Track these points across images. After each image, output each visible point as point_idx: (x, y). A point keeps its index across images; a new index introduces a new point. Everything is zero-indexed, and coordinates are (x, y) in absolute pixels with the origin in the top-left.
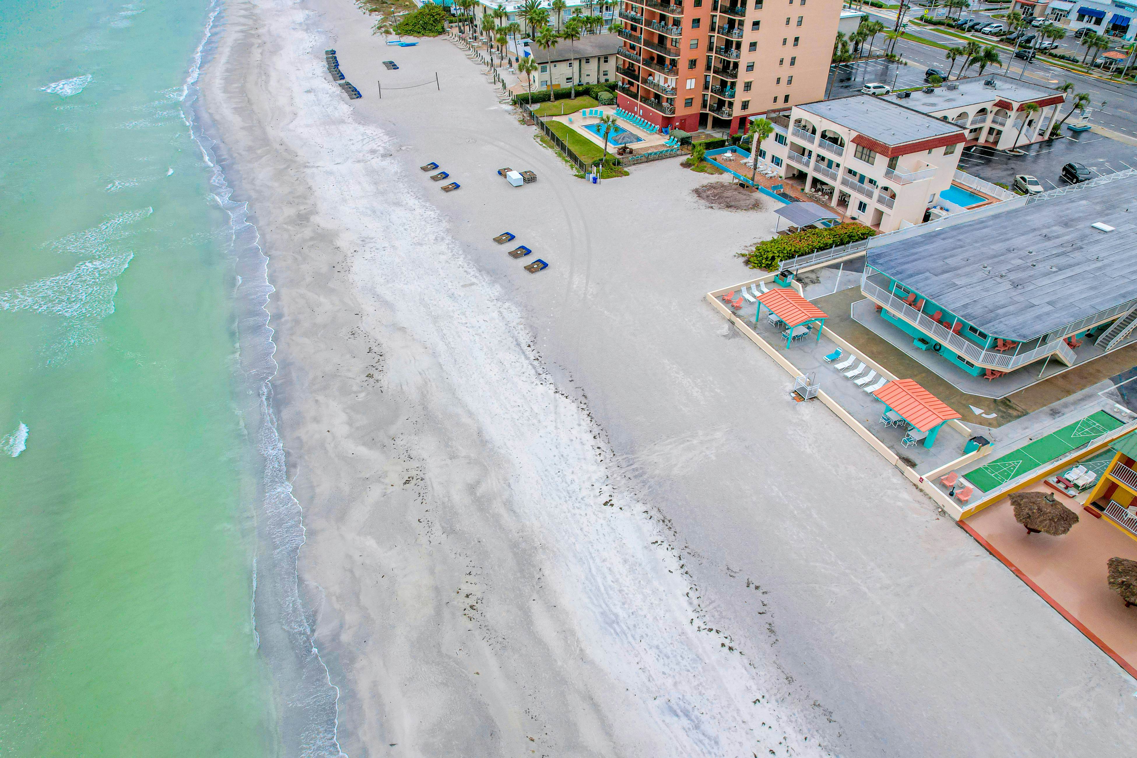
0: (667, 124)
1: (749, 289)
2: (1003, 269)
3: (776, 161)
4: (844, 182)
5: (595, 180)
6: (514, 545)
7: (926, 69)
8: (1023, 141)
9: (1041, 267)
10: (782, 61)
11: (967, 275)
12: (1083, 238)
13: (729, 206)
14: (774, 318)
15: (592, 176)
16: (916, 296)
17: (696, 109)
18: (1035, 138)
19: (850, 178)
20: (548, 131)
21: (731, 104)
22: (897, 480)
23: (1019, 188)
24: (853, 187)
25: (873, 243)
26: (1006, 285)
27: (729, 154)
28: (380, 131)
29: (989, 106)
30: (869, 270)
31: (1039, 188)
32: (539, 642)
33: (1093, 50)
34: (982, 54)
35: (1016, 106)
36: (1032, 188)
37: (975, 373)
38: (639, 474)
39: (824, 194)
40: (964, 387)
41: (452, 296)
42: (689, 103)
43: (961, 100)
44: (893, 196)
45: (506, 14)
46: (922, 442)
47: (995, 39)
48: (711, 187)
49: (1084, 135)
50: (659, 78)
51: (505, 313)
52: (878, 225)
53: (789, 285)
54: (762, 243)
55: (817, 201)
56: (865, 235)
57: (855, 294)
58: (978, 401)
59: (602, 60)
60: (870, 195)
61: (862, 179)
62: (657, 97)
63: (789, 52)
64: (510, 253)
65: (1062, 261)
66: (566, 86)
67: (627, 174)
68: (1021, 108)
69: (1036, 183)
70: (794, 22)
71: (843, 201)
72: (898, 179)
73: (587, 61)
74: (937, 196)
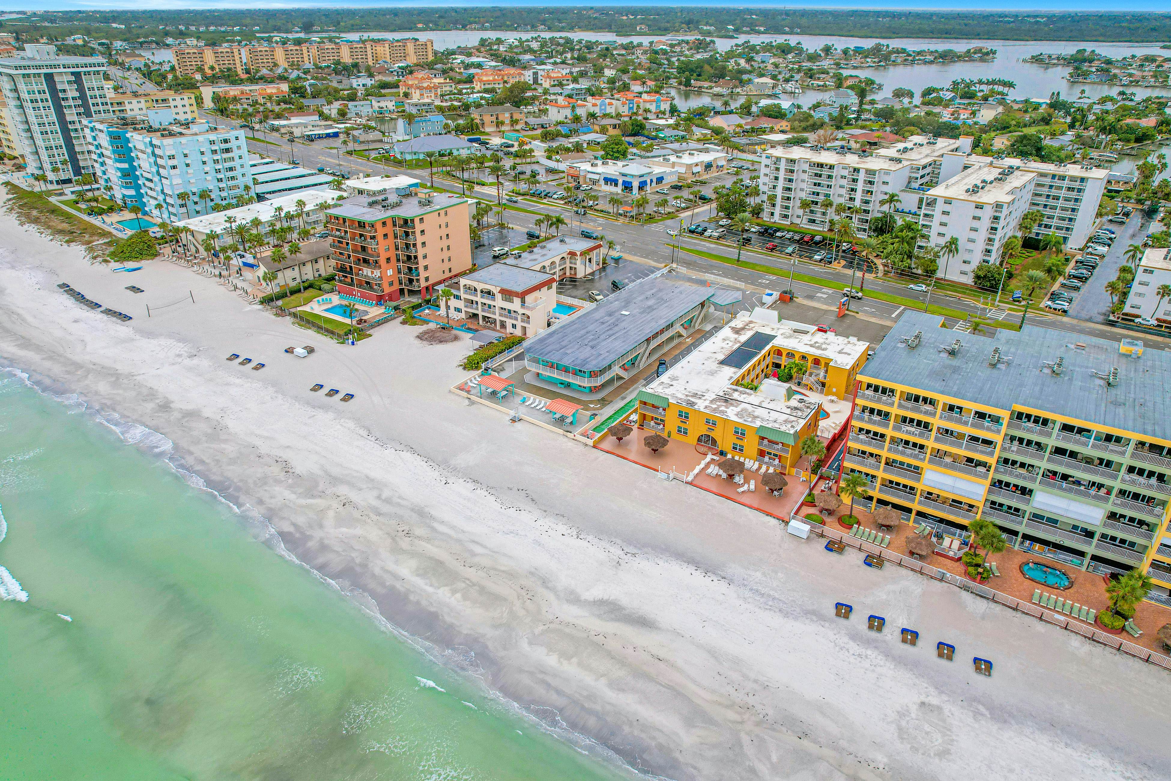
0: (380, 300)
1: (471, 381)
2: (586, 342)
3: (458, 310)
4: (501, 315)
5: (353, 343)
6: (412, 510)
7: (526, 230)
8: (589, 271)
9: (602, 337)
10: (442, 249)
11: (571, 348)
12: (618, 320)
13: (441, 342)
14: (490, 390)
15: (350, 341)
16: (552, 363)
17: (396, 287)
18: (595, 267)
19: (503, 312)
20: (302, 318)
21: (418, 280)
22: (565, 439)
23: (592, 299)
24: (506, 317)
25: (526, 344)
26: (589, 348)
27: (427, 311)
28: (172, 341)
29: (565, 255)
30: (527, 357)
31: (601, 297)
32: (443, 534)
33: (615, 206)
34: (554, 220)
35: (578, 253)
36: (598, 298)
37: (587, 390)
38: (455, 469)
39: (491, 324)
40: (584, 398)
41: (306, 424)
42: (391, 284)
43: (550, 254)
44: (529, 317)
45: (218, 236)
46: (571, 423)
47: (562, 202)
48: (426, 333)
49: (620, 261)
50: (367, 271)
51: (344, 424)
52: (525, 334)
53: (490, 374)
54: (470, 356)
55: (489, 328)
56: (520, 341)
57: (525, 370)
58: (591, 402)
59: (314, 262)
60: (516, 319)
61: (509, 311)
62: (368, 283)
63: (445, 243)
64: (326, 395)
65: (611, 332)
66: (293, 284)
67: (370, 336)
68: (581, 254)
69: (599, 295)
70: (443, 226)
71: (503, 325)
72: (528, 308)
73: (304, 264)
74: (551, 312)
